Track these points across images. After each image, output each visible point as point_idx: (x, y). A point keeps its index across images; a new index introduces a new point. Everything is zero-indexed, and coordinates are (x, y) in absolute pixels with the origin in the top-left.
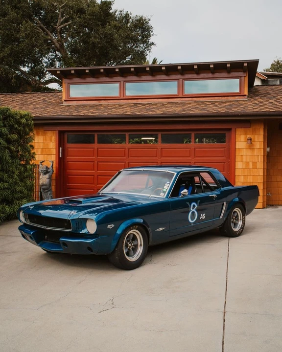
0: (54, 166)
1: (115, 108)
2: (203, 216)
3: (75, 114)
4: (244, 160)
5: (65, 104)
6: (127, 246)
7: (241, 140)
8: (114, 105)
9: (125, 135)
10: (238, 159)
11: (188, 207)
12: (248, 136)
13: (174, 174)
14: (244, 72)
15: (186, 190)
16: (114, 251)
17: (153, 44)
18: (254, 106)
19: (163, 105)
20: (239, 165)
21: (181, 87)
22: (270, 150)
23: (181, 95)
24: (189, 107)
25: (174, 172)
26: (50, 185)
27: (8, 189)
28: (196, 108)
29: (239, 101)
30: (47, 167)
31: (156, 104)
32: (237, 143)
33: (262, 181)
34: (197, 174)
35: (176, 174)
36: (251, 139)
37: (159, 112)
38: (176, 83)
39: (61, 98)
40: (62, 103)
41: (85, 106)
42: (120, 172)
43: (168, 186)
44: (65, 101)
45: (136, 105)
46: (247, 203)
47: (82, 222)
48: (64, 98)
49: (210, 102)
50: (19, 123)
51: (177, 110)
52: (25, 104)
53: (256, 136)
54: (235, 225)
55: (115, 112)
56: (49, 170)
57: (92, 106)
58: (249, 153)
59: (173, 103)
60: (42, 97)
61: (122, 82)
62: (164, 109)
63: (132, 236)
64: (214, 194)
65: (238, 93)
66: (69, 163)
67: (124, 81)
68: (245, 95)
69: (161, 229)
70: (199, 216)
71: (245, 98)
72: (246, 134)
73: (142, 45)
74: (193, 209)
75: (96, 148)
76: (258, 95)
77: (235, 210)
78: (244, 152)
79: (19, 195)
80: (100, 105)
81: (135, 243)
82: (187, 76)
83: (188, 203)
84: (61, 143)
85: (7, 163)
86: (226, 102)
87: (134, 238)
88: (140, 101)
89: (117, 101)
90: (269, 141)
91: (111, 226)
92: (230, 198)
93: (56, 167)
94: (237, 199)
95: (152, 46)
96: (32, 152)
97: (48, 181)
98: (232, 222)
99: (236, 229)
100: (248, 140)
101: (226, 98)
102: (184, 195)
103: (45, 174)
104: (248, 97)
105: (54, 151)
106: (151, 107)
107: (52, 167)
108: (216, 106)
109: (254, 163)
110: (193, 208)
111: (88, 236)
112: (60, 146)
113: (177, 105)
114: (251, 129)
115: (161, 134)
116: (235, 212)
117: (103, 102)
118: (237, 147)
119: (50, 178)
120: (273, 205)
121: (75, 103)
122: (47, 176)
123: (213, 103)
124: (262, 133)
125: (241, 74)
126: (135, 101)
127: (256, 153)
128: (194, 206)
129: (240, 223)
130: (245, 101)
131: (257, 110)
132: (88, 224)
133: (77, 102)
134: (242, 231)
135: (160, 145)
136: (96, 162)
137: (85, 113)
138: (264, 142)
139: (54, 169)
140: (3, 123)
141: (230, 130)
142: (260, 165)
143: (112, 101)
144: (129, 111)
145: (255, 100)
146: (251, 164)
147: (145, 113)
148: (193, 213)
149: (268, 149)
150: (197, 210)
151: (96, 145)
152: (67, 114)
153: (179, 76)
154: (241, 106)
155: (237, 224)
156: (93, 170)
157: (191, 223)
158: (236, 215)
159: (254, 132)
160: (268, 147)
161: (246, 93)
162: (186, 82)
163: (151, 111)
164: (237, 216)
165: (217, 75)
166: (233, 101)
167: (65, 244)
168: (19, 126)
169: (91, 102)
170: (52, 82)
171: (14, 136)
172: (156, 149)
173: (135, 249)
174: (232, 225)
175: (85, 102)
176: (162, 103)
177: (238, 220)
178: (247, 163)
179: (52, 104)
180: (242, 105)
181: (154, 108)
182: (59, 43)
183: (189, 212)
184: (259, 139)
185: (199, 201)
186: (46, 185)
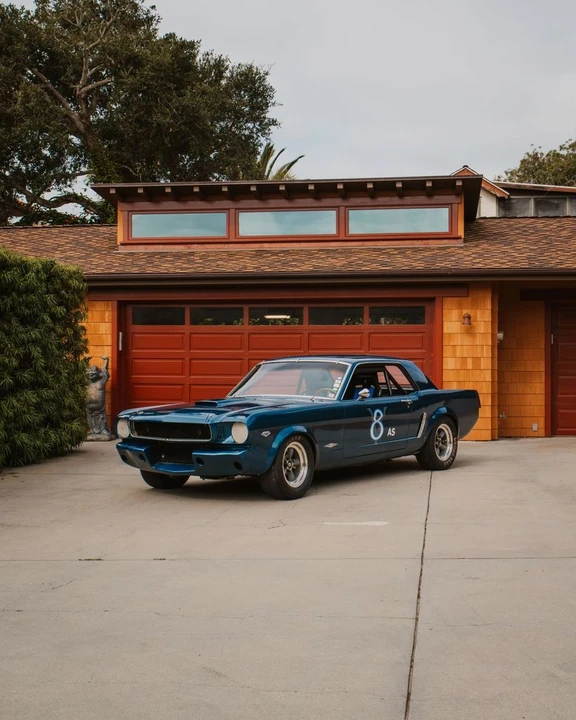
0: (110, 367)
1: (221, 259)
2: (391, 432)
3: (150, 270)
4: (458, 355)
5: (123, 250)
6: (286, 466)
7: (452, 321)
8: (217, 253)
9: (242, 309)
10: (447, 352)
11: (370, 415)
12: (465, 312)
13: (346, 366)
14: (458, 195)
15: (366, 390)
16: (270, 470)
17: (274, 122)
18: (475, 258)
19: (309, 253)
20: (449, 364)
21: (342, 222)
22: (504, 336)
23: (343, 236)
24: (360, 259)
25: (348, 363)
26: (103, 402)
27: (53, 401)
28: (373, 261)
29: (449, 248)
30: (97, 369)
31: (297, 252)
32: (446, 325)
33: (490, 391)
34: (382, 367)
35: (350, 365)
36: (469, 317)
37: (306, 267)
38: (333, 214)
39: (116, 239)
40: (115, 247)
41: (163, 255)
42: (260, 366)
43: (339, 383)
44: (122, 244)
45: (259, 254)
46: (460, 421)
47: (226, 428)
48: (120, 239)
49: (396, 249)
50: (67, 287)
51: (337, 264)
52: (44, 251)
53: (478, 312)
54: (442, 451)
55: (224, 267)
56: (101, 375)
57: (178, 256)
58: (467, 341)
59: (328, 251)
60: (71, 237)
61: (232, 211)
62: (315, 262)
63: (292, 451)
64: (408, 399)
65: (445, 234)
66: (136, 361)
67: (236, 209)
68: (460, 238)
69: (331, 445)
70: (386, 432)
71: (460, 243)
72: (460, 307)
73: (250, 125)
74: (377, 419)
75: (188, 332)
76: (484, 237)
77: (440, 427)
78: (458, 340)
79: (67, 413)
80: (192, 254)
81: (297, 462)
82: (354, 201)
83: (369, 409)
84: (121, 325)
85: (53, 355)
86: (425, 249)
87: (295, 456)
88: (266, 246)
89: (223, 246)
90: (502, 320)
91: (266, 434)
92: (432, 408)
93: (112, 369)
94: (444, 410)
95: (272, 127)
96: (83, 337)
97: (99, 393)
98: (437, 446)
99: (444, 458)
100: (464, 318)
101: (424, 241)
102: (364, 397)
103: (94, 380)
104: (465, 241)
105: (108, 340)
106: (289, 258)
107: (107, 368)
108: (407, 257)
109: (476, 360)
110: (377, 417)
111: (234, 446)
112: (119, 330)
113: (337, 255)
114: (469, 299)
115: (310, 308)
116: (441, 430)
117: (195, 248)
118: (445, 331)
119: (103, 388)
120: (510, 437)
121: (141, 249)
122: (98, 385)
123: (402, 251)
124: (489, 307)
125: (451, 198)
126: (257, 247)
127: (478, 341)
128: (378, 414)
129: (449, 448)
130: (460, 248)
131: (480, 266)
132: (235, 430)
133: (146, 246)
134: (452, 461)
135: (307, 327)
136: (187, 359)
137: (166, 268)
138: (492, 322)
139: (110, 371)
140: (47, 287)
141: (432, 300)
142: (486, 364)
143: (213, 246)
144: (251, 266)
145: (477, 246)
146: (470, 361)
147: (279, 268)
148: (377, 426)
149: (500, 336)
150: (383, 421)
151: (187, 328)
152: (135, 270)
153: (338, 201)
154: (453, 259)
155: (445, 450)
156: (181, 374)
157: (373, 441)
158: (442, 435)
159: (475, 305)
160: (499, 332)
161: (461, 233)
162: (352, 213)
163: (291, 266)
164: (445, 437)
165: (408, 200)
166: (439, 249)
167: (200, 460)
168: (67, 293)
169: (174, 247)
170: (68, 202)
171: (61, 310)
172: (299, 336)
173: (296, 471)
174: (437, 451)
175: (161, 246)
176: (308, 251)
177: (445, 443)
178: (464, 359)
179: (96, 250)
180: (453, 256)
181: (295, 260)
182: (84, 121)
183: (371, 422)
184: (484, 316)
185: (385, 408)
186: (95, 402)
